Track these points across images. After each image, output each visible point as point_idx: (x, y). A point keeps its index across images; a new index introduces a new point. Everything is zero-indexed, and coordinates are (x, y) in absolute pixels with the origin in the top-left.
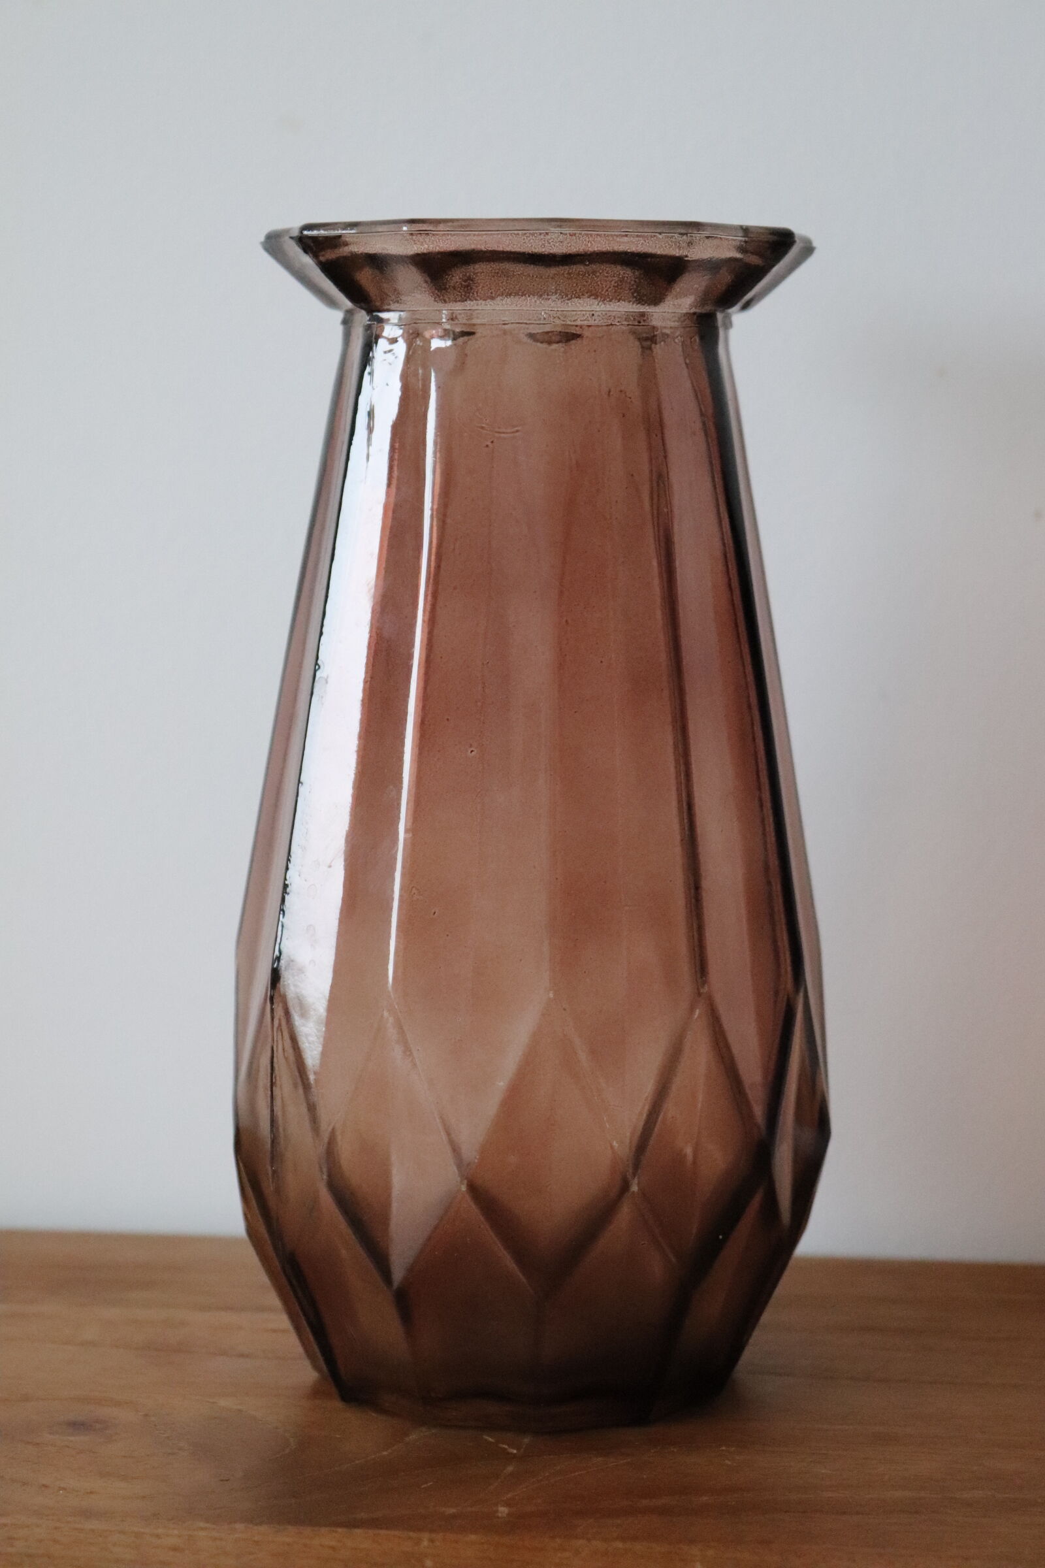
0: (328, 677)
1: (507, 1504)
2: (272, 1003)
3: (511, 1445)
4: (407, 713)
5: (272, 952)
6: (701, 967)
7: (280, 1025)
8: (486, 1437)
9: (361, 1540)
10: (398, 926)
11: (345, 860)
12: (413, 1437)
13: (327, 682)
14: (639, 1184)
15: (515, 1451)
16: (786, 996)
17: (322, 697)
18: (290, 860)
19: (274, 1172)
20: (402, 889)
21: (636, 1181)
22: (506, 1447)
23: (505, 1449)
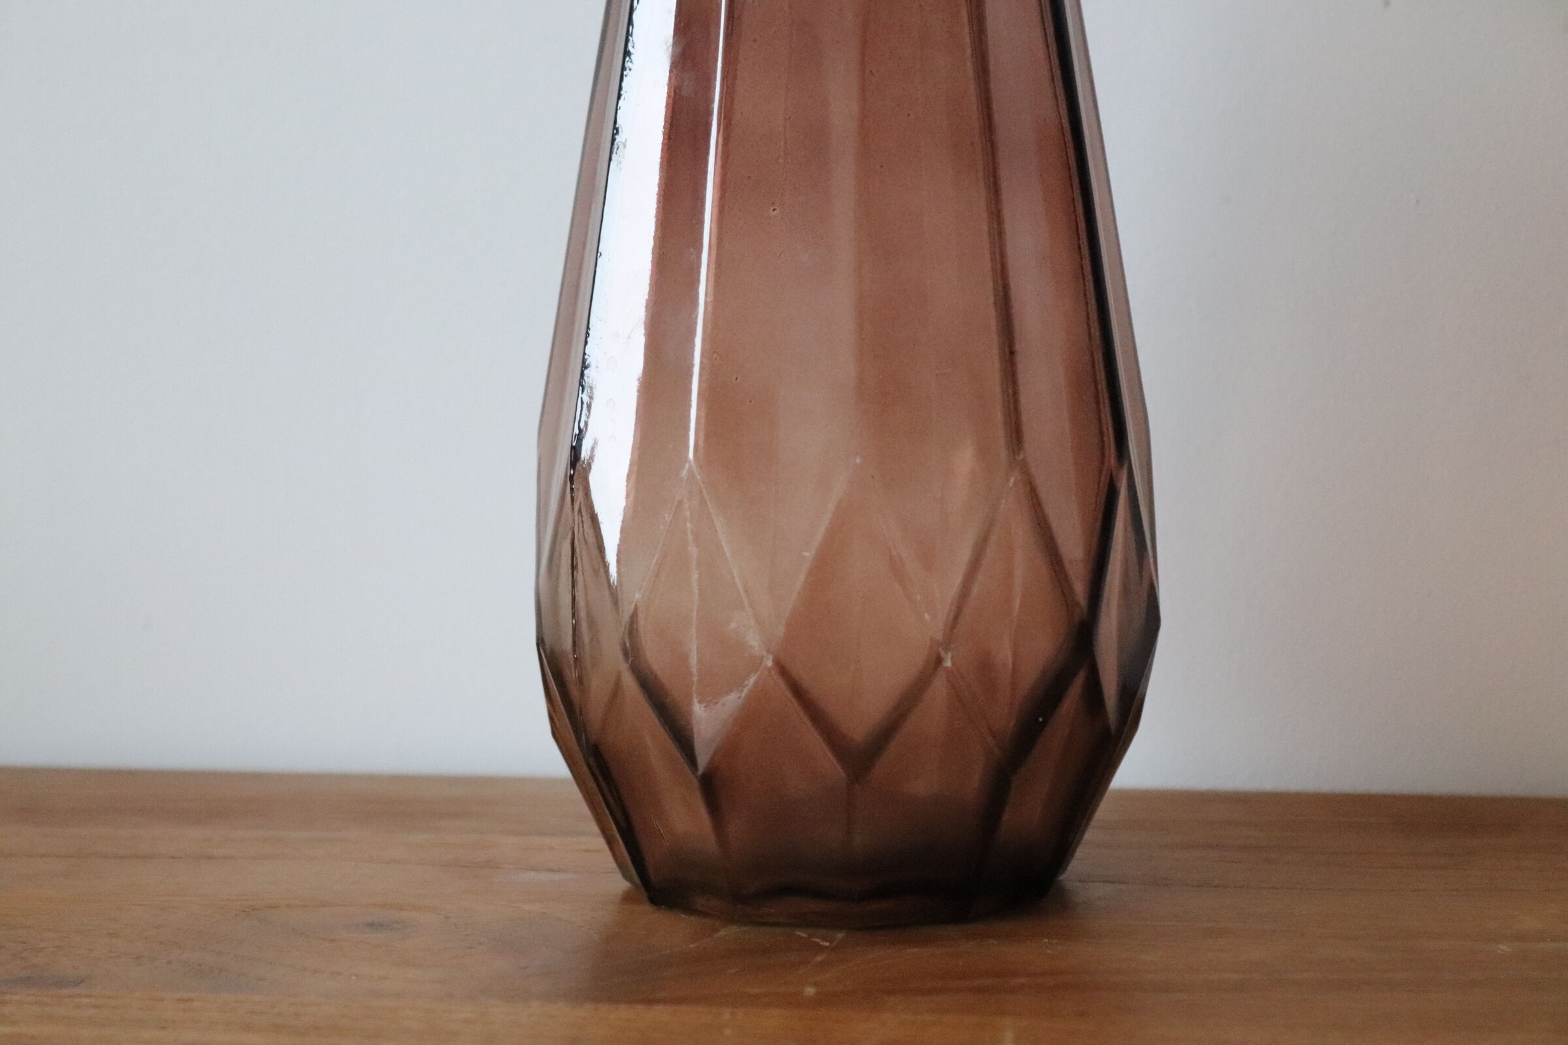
0: (626, 140)
1: (816, 984)
2: (572, 482)
3: (824, 939)
4: (707, 172)
5: (571, 430)
6: (1016, 434)
7: (580, 511)
8: (798, 933)
9: (661, 1014)
10: (699, 394)
11: (646, 329)
12: (722, 933)
13: (625, 147)
14: (952, 658)
15: (828, 944)
16: (1109, 476)
17: (620, 162)
18: (589, 334)
19: (576, 660)
20: (702, 355)
21: (950, 655)
22: (819, 940)
23: (818, 943)
